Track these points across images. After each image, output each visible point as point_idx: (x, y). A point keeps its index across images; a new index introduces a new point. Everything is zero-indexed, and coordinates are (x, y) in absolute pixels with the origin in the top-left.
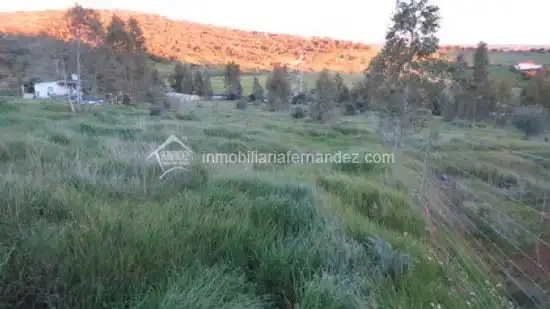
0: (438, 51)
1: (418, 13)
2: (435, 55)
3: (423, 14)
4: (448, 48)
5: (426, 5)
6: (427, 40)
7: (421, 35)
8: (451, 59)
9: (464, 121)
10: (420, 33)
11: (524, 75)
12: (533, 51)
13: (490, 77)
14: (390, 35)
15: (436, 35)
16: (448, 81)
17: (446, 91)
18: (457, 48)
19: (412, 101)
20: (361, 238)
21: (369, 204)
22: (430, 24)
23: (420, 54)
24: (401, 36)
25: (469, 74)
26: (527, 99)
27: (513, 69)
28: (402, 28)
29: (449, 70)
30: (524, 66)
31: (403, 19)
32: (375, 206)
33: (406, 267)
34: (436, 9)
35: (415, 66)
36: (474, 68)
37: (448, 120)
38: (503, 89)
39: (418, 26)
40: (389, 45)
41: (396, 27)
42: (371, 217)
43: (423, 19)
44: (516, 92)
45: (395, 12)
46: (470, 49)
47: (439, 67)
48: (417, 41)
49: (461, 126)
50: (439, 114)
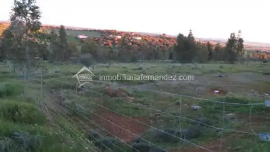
0: (41, 28)
1: (28, 9)
2: (40, 31)
3: (30, 9)
4: (47, 27)
5: (33, 4)
6: (35, 23)
7: (31, 20)
8: (49, 32)
9: (59, 62)
10: (30, 19)
11: (82, 41)
12: (83, 30)
13: (68, 42)
14: (13, 19)
15: (39, 20)
16: (48, 44)
17: (48, 48)
18: (51, 27)
19: (30, 54)
20: (10, 135)
21: (13, 113)
22: (35, 14)
23: (32, 30)
24: (20, 20)
25: (58, 40)
26: (84, 52)
27: (77, 38)
28: (20, 15)
29: (48, 39)
30: (81, 37)
31: (20, 10)
32: (17, 113)
34: (37, 8)
35: (30, 36)
36: (60, 37)
37: (52, 62)
38: (74, 47)
39: (29, 15)
40: (13, 24)
41: (16, 15)
42: (14, 121)
43: (31, 12)
44: (79, 48)
45: (14, 7)
46: (57, 28)
47: (43, 36)
48: (29, 23)
49: (58, 64)
50: (46, 59)
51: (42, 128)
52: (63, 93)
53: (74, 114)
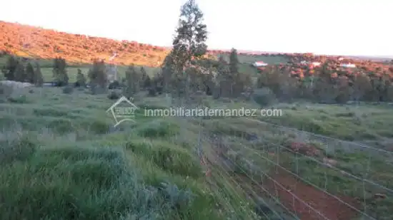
0: (207, 53)
1: (193, 29)
2: (205, 56)
3: (197, 29)
4: (214, 51)
5: (199, 23)
6: (200, 46)
7: (196, 43)
8: (216, 59)
9: (227, 99)
10: (195, 41)
11: (259, 70)
12: (263, 55)
13: (240, 71)
14: (176, 42)
15: (205, 43)
16: (215, 74)
17: (214, 79)
18: (220, 51)
19: (192, 86)
20: (157, 184)
21: (164, 158)
22: (201, 36)
23: (196, 55)
24: (183, 43)
25: (227, 69)
26: (261, 84)
27: (252, 66)
28: (183, 37)
29: (213, 66)
30: (258, 64)
31: (184, 31)
32: (168, 159)
33: (187, 200)
34: (205, 26)
35: (193, 63)
36: (230, 64)
37: (216, 98)
38: (248, 78)
39: (194, 36)
40: (176, 48)
41: (179, 37)
42: (165, 168)
43: (197, 32)
44: (255, 80)
45: (178, 27)
46: (227, 53)
47: (208, 63)
48: (193, 46)
49: (225, 101)
50: (210, 94)
51: (194, 183)
52: (226, 140)
53: (239, 172)
